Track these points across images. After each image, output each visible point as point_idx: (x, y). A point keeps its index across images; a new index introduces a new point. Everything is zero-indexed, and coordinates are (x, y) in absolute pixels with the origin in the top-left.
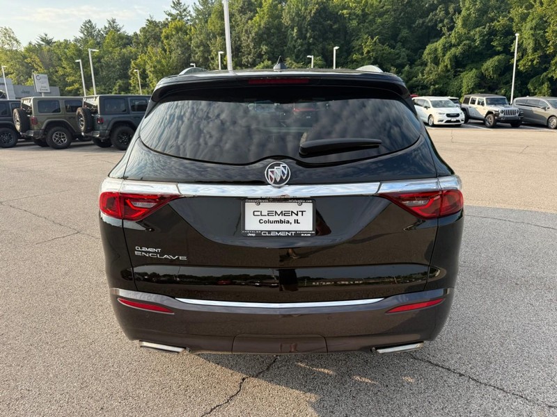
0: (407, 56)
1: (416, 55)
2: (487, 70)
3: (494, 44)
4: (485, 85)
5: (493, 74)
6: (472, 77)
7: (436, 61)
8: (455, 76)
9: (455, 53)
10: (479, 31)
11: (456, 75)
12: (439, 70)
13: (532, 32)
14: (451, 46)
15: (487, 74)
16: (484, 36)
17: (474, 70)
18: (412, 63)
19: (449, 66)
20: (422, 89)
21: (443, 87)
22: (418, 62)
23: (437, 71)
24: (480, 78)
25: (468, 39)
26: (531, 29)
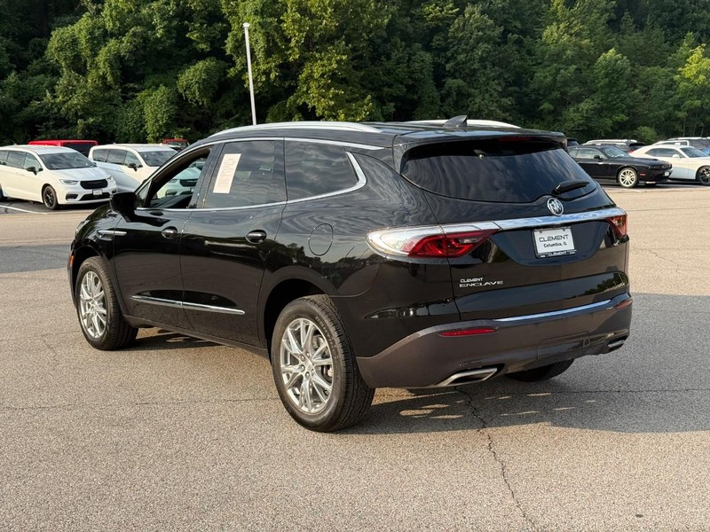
0: (8, 50)
1: (26, 49)
2: (188, 88)
3: (194, 36)
4: (187, 118)
5: (201, 97)
6: (161, 102)
7: (79, 66)
8: (125, 99)
9: (118, 50)
10: (159, 9)
11: (127, 96)
12: (89, 85)
13: (258, 19)
14: (106, 35)
15: (190, 97)
16: (170, 19)
17: (162, 88)
18: (21, 65)
19: (109, 78)
20: (56, 126)
21: (104, 122)
22: (35, 65)
23: (85, 87)
24: (177, 104)
25: (138, 22)
26: (256, 13)
